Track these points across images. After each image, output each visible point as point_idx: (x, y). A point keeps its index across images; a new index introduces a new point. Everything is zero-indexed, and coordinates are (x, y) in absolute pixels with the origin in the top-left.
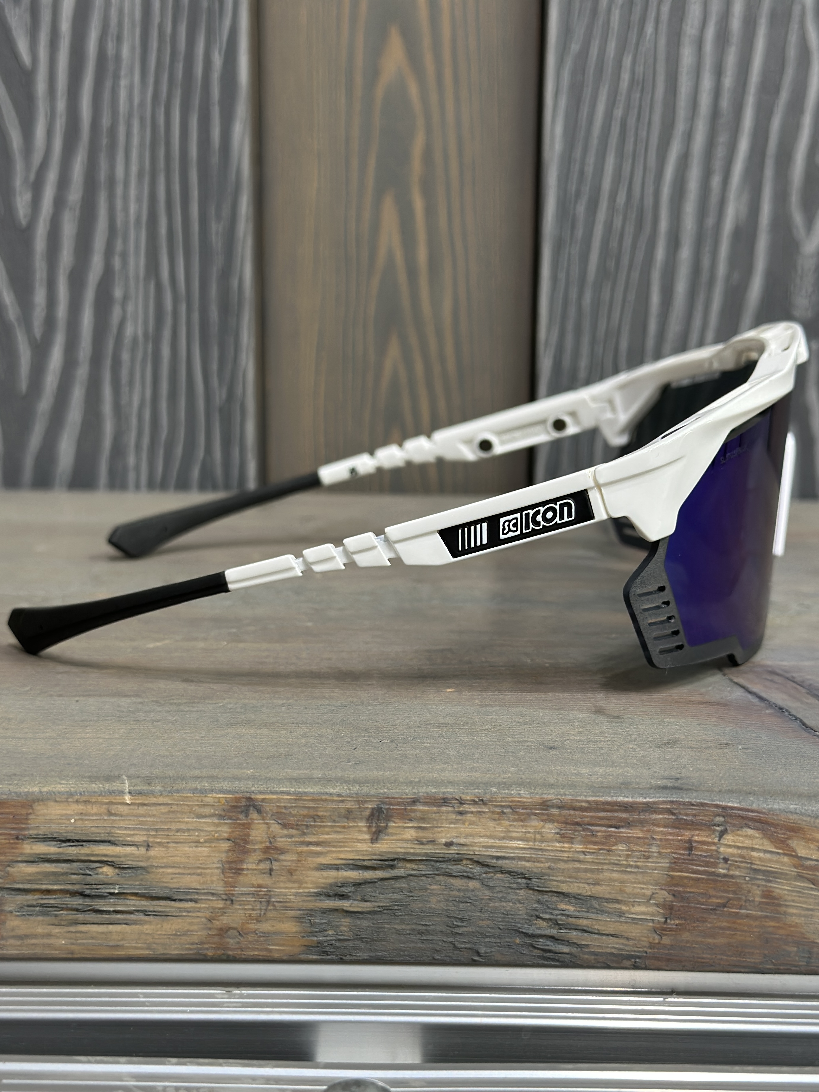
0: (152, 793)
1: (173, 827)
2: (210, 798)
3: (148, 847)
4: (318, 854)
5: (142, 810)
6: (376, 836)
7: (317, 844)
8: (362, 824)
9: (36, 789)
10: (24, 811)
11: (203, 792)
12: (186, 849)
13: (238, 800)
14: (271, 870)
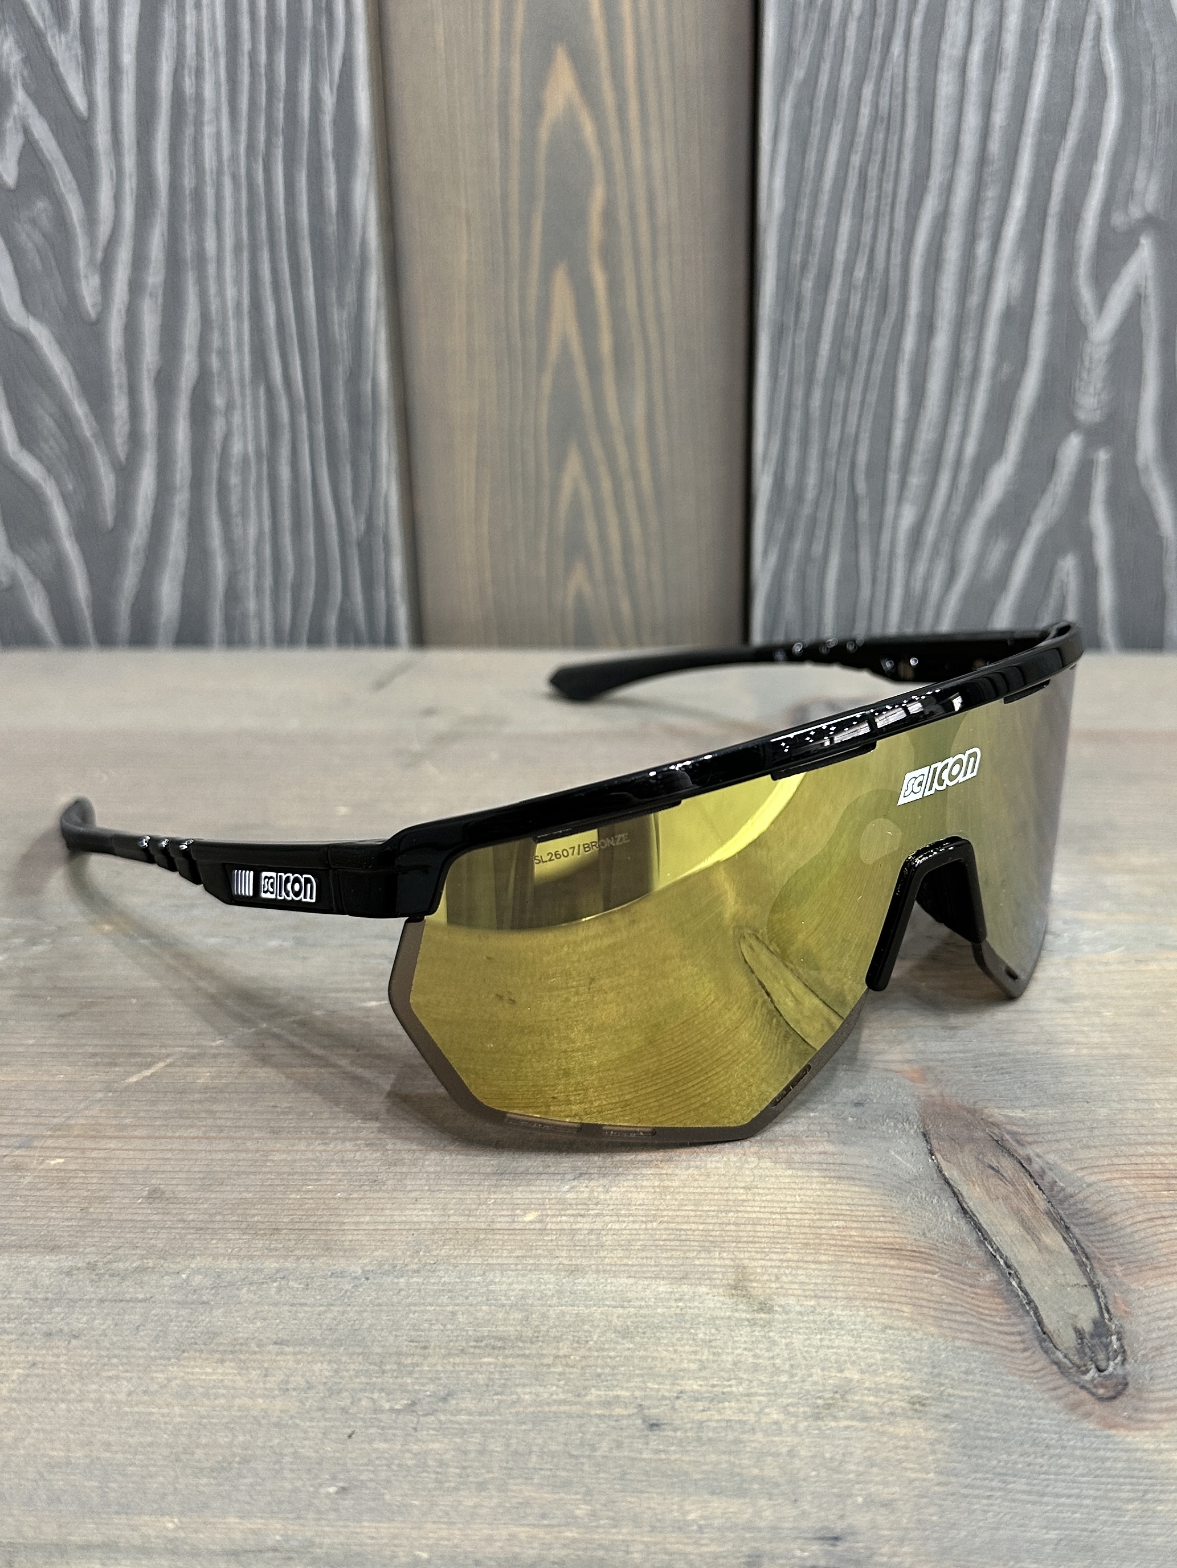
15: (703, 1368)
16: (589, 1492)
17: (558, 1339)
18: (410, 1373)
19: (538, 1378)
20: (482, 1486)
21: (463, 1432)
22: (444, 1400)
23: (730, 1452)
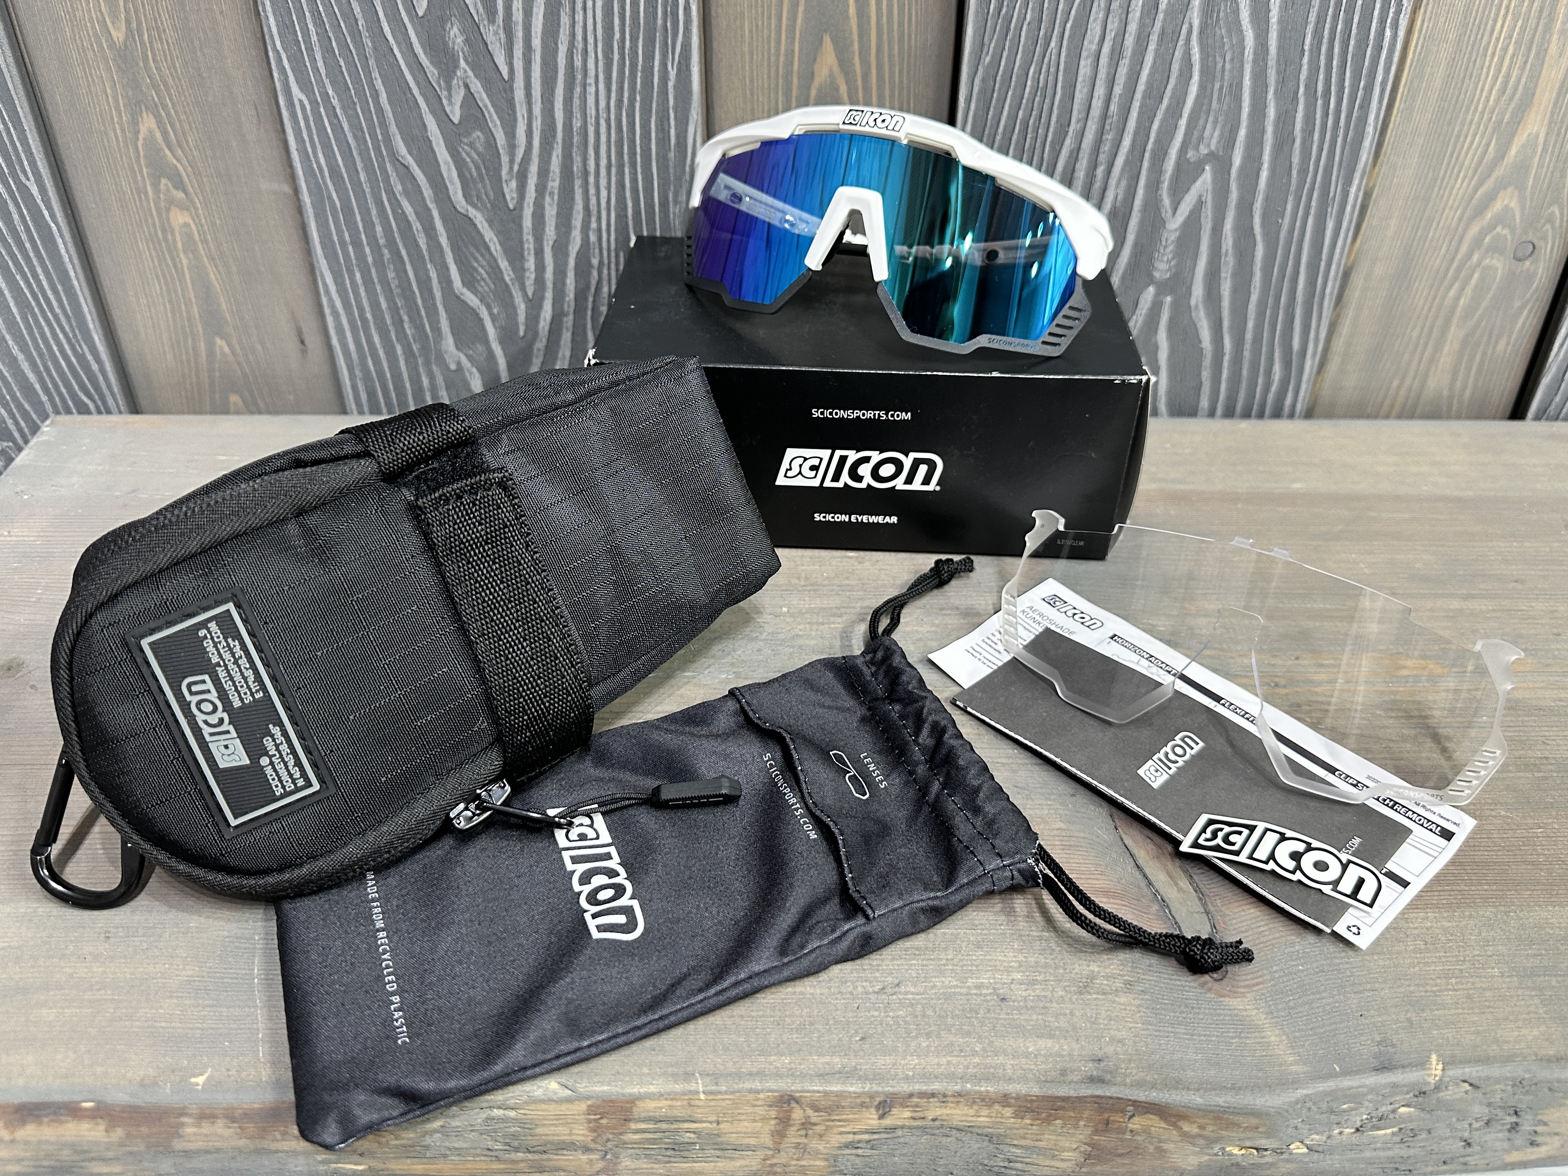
0: (720, 1093)
1: (737, 1111)
2: (761, 1096)
3: (718, 1123)
4: (841, 1126)
5: (713, 1103)
6: (881, 1117)
7: (839, 1121)
8: (873, 1110)
9: (636, 1090)
10: (628, 1105)
11: (758, 1092)
12: (746, 1124)
13: (782, 1096)
14: (806, 1135)
15: (1021, 966)
16: (980, 1037)
17: (946, 949)
18: (878, 970)
19: (942, 973)
20: (928, 1035)
21: (912, 1005)
22: (898, 985)
23: (1042, 1014)
